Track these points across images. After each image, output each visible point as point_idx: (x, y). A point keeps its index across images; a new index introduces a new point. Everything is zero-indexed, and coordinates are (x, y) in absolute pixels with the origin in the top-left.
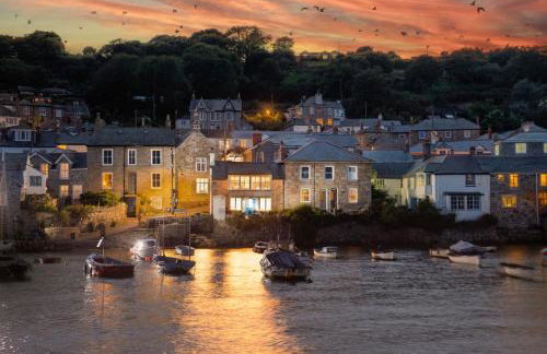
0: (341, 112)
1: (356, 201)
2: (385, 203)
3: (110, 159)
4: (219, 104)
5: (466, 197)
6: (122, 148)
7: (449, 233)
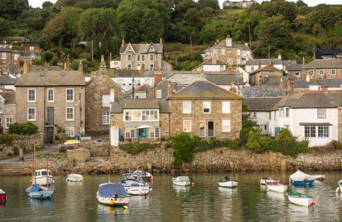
0: (249, 53)
1: (229, 130)
2: (251, 132)
3: (34, 97)
4: (144, 47)
5: (317, 127)
6: (43, 88)
7: (302, 157)
